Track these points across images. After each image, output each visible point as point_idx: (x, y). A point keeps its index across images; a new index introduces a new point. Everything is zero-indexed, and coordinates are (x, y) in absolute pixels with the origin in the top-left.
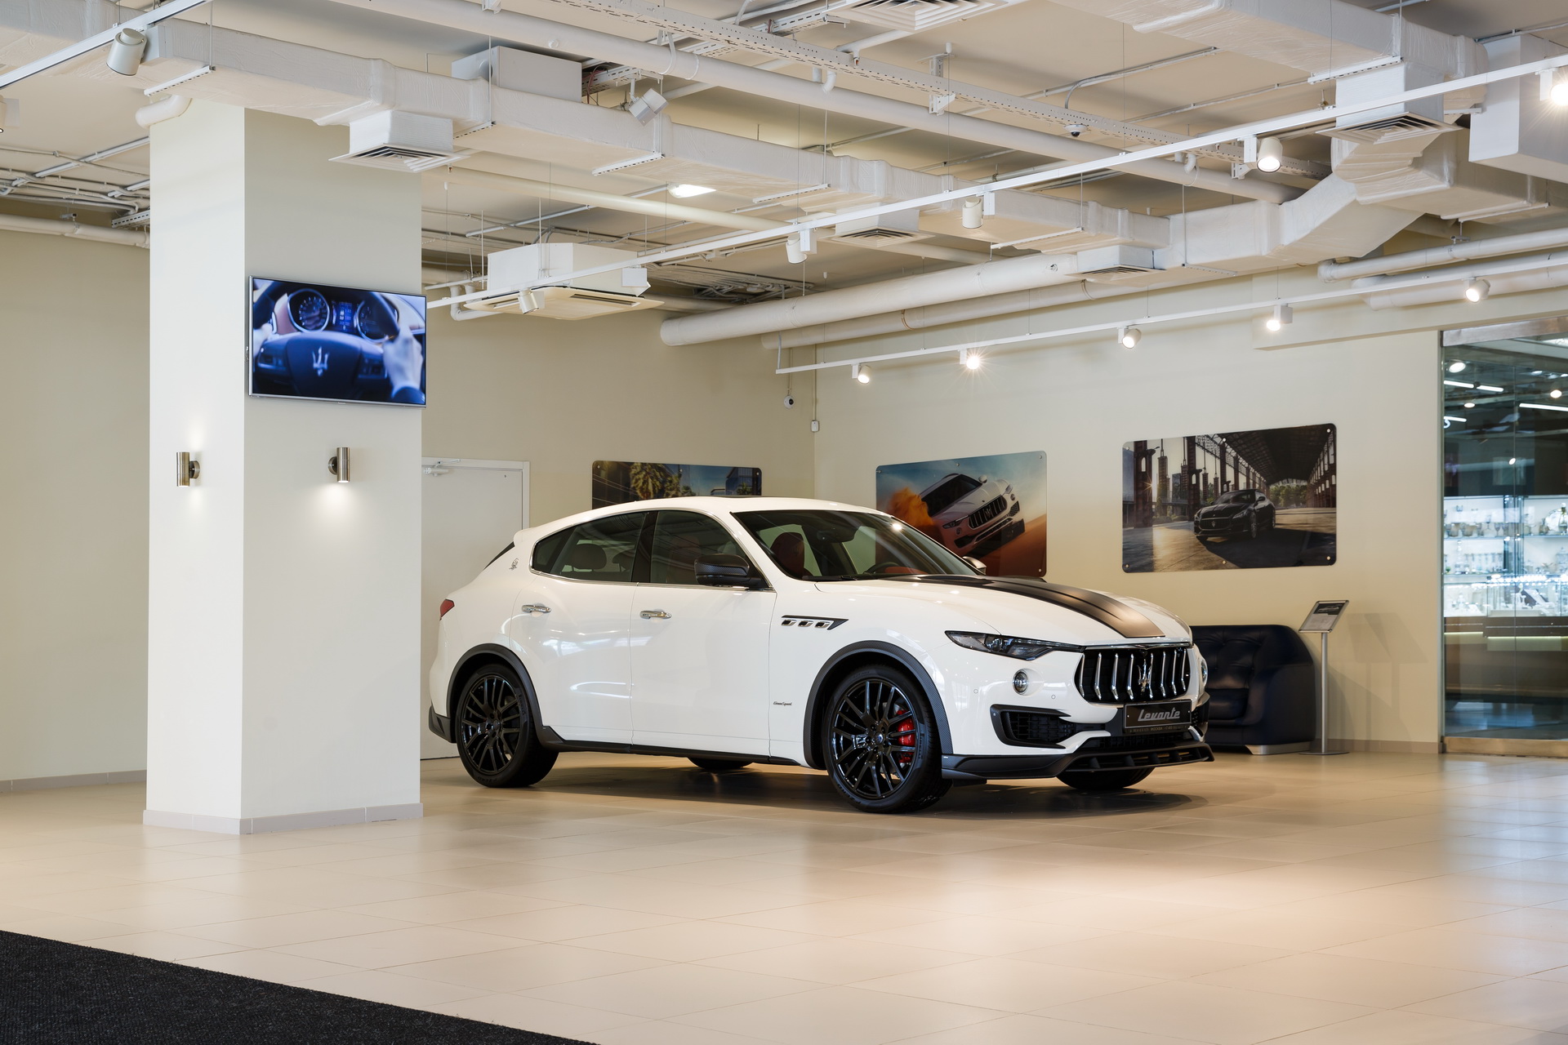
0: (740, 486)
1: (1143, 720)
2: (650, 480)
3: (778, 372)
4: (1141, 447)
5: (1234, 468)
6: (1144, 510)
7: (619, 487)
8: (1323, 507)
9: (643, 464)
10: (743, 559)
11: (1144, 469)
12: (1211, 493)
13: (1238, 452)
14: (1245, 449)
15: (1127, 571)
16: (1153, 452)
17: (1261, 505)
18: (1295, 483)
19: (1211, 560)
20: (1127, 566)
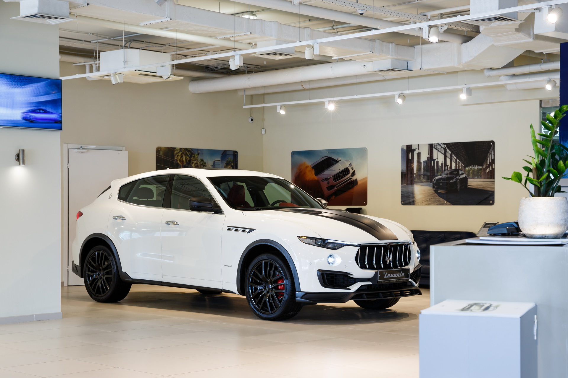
0: (227, 159)
1: (387, 277)
2: (184, 156)
3: (244, 107)
4: (409, 147)
5: (450, 159)
6: (410, 177)
7: (169, 159)
8: (489, 178)
9: (181, 149)
10: (211, 199)
11: (410, 158)
12: (440, 170)
13: (452, 152)
14: (455, 151)
15: (403, 204)
16: (414, 150)
17: (462, 176)
18: (477, 167)
19: (440, 201)
20: (403, 202)
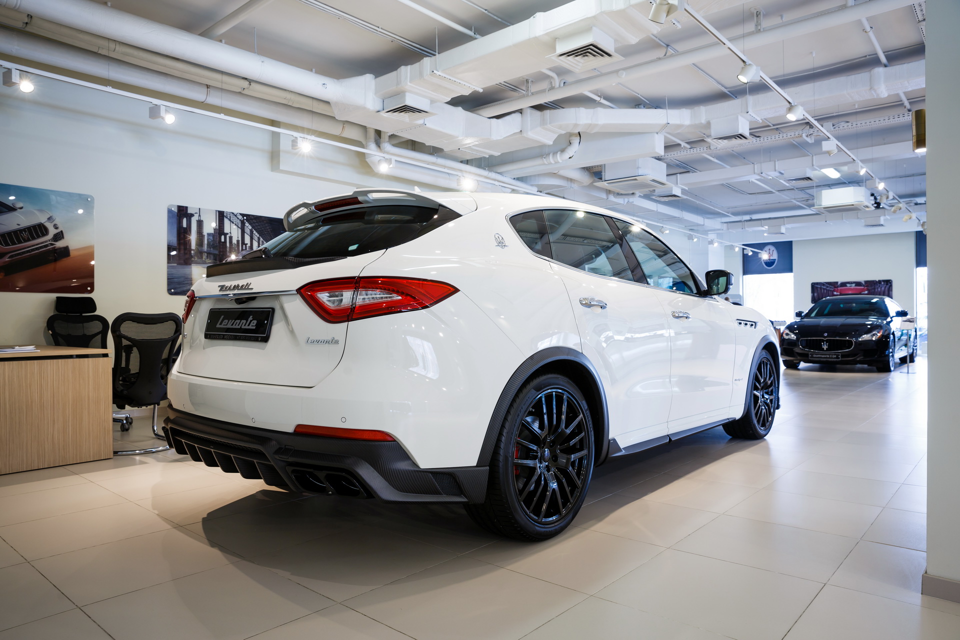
4: (183, 210)
5: (250, 236)
6: (185, 254)
11: (185, 225)
12: (234, 249)
13: (253, 227)
14: (257, 226)
15: (169, 293)
16: (192, 215)
20: (169, 290)
